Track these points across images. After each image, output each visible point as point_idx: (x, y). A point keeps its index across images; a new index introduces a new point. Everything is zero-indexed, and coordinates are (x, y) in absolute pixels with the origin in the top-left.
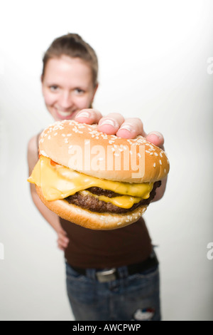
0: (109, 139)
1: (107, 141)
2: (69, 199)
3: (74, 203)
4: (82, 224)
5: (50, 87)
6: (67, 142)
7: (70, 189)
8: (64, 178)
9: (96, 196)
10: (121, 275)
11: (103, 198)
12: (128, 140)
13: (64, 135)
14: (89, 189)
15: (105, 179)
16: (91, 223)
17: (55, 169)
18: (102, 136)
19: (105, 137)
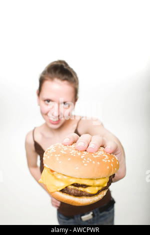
0: (81, 155)
1: (80, 156)
2: (62, 191)
3: (65, 193)
4: (70, 203)
5: (45, 101)
6: (58, 159)
7: (62, 185)
8: (58, 179)
9: (77, 188)
10: (96, 214)
11: (81, 189)
12: (93, 154)
13: (56, 156)
14: (73, 185)
15: (80, 178)
16: (75, 203)
17: (53, 175)
18: (78, 153)
19: (79, 154)
